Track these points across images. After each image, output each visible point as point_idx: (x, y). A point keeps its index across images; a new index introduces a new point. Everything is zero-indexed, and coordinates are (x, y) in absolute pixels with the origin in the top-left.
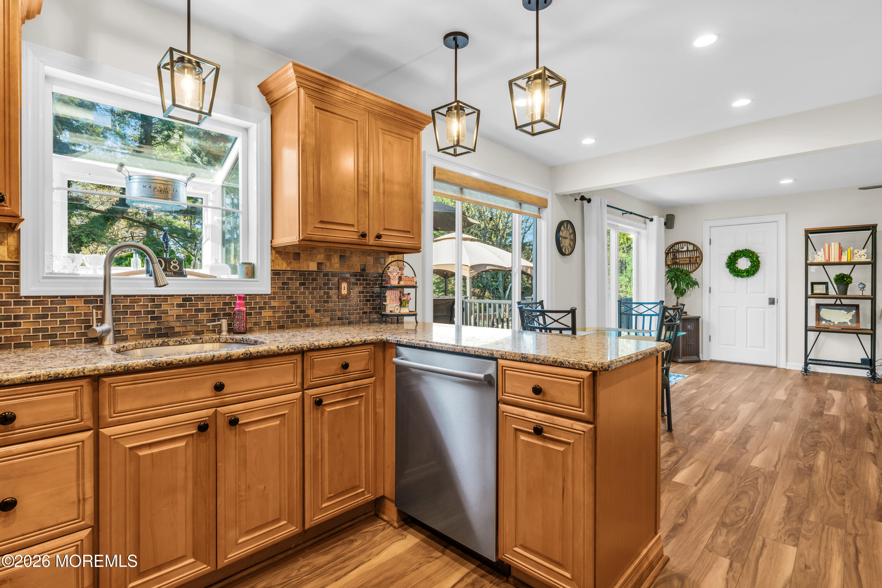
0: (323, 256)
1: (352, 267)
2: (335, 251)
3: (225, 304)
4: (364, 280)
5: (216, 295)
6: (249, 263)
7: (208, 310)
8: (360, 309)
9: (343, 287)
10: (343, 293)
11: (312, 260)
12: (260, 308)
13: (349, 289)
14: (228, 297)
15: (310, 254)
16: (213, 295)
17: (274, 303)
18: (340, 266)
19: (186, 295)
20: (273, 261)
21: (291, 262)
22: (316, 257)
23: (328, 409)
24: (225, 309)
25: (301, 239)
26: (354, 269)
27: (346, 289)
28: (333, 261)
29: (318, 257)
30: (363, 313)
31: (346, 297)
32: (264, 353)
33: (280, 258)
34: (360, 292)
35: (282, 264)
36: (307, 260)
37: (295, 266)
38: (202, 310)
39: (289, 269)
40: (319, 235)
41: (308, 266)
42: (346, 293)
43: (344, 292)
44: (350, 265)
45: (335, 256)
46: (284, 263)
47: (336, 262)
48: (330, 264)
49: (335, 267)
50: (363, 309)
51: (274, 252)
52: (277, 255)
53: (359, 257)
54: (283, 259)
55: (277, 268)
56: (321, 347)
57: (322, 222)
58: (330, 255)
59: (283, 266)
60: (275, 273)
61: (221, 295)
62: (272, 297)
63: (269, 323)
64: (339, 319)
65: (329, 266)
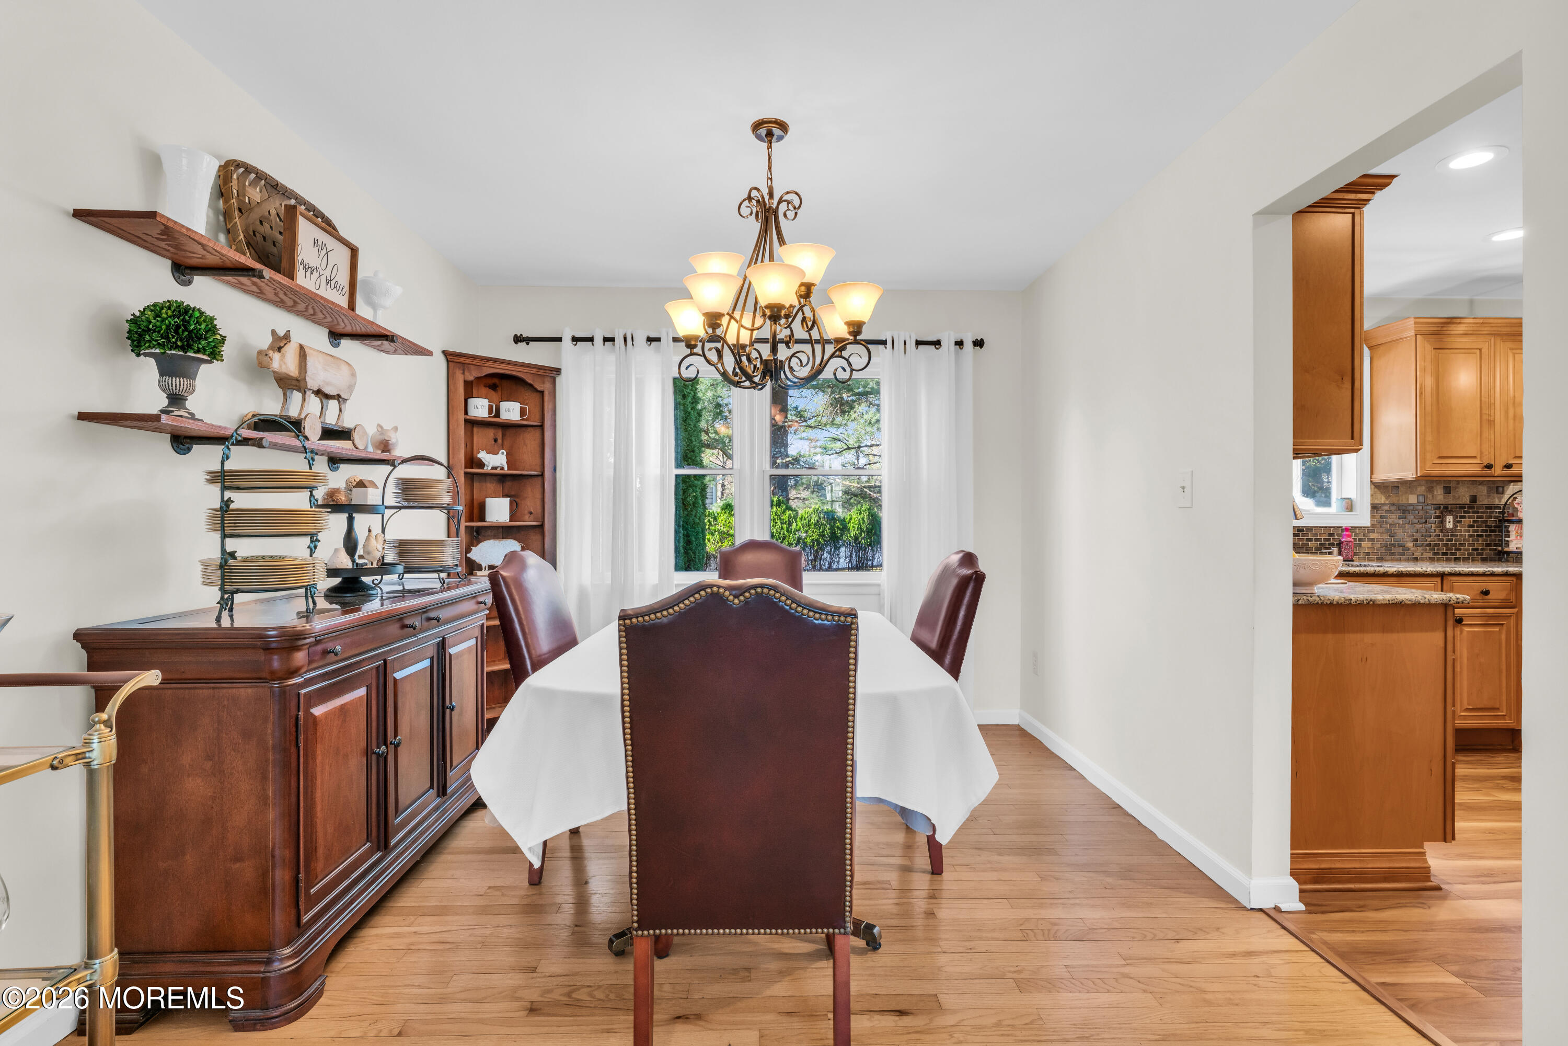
0: (1423, 488)
1: (1459, 498)
2: (1438, 482)
3: (1330, 535)
4: (1473, 512)
5: (1322, 527)
6: (1347, 498)
7: (1316, 540)
8: (1469, 545)
9: (1448, 520)
10: (1447, 527)
11: (1412, 493)
12: (1360, 540)
13: (1456, 522)
14: (1332, 529)
15: (1410, 487)
16: (1320, 527)
17: (1372, 535)
18: (1444, 498)
19: (1299, 527)
20: (1372, 495)
21: (1389, 496)
22: (1416, 490)
23: (1467, 629)
24: (1329, 540)
25: (1419, 475)
26: (1462, 501)
27: (1452, 522)
28: (1435, 493)
29: (1419, 490)
30: (1473, 550)
31: (1453, 532)
32: (1411, 572)
33: (1379, 492)
34: (1470, 526)
35: (1381, 498)
36: (1406, 493)
37: (1394, 499)
38: (1310, 540)
39: (1387, 502)
40: (1437, 471)
41: (1408, 499)
42: (1451, 527)
43: (1449, 525)
44: (1457, 496)
45: (1438, 487)
46: (1383, 497)
47: (1439, 493)
48: (1433, 496)
49: (1438, 499)
50: (1474, 545)
51: (1373, 487)
52: (1376, 490)
53: (1468, 487)
54: (1382, 493)
55: (1376, 502)
56: (1461, 572)
57: (1440, 458)
58: (1432, 487)
59: (1381, 499)
60: (1374, 507)
61: (1326, 527)
62: (1372, 529)
63: (1368, 554)
64: (1443, 554)
65: (1431, 498)
